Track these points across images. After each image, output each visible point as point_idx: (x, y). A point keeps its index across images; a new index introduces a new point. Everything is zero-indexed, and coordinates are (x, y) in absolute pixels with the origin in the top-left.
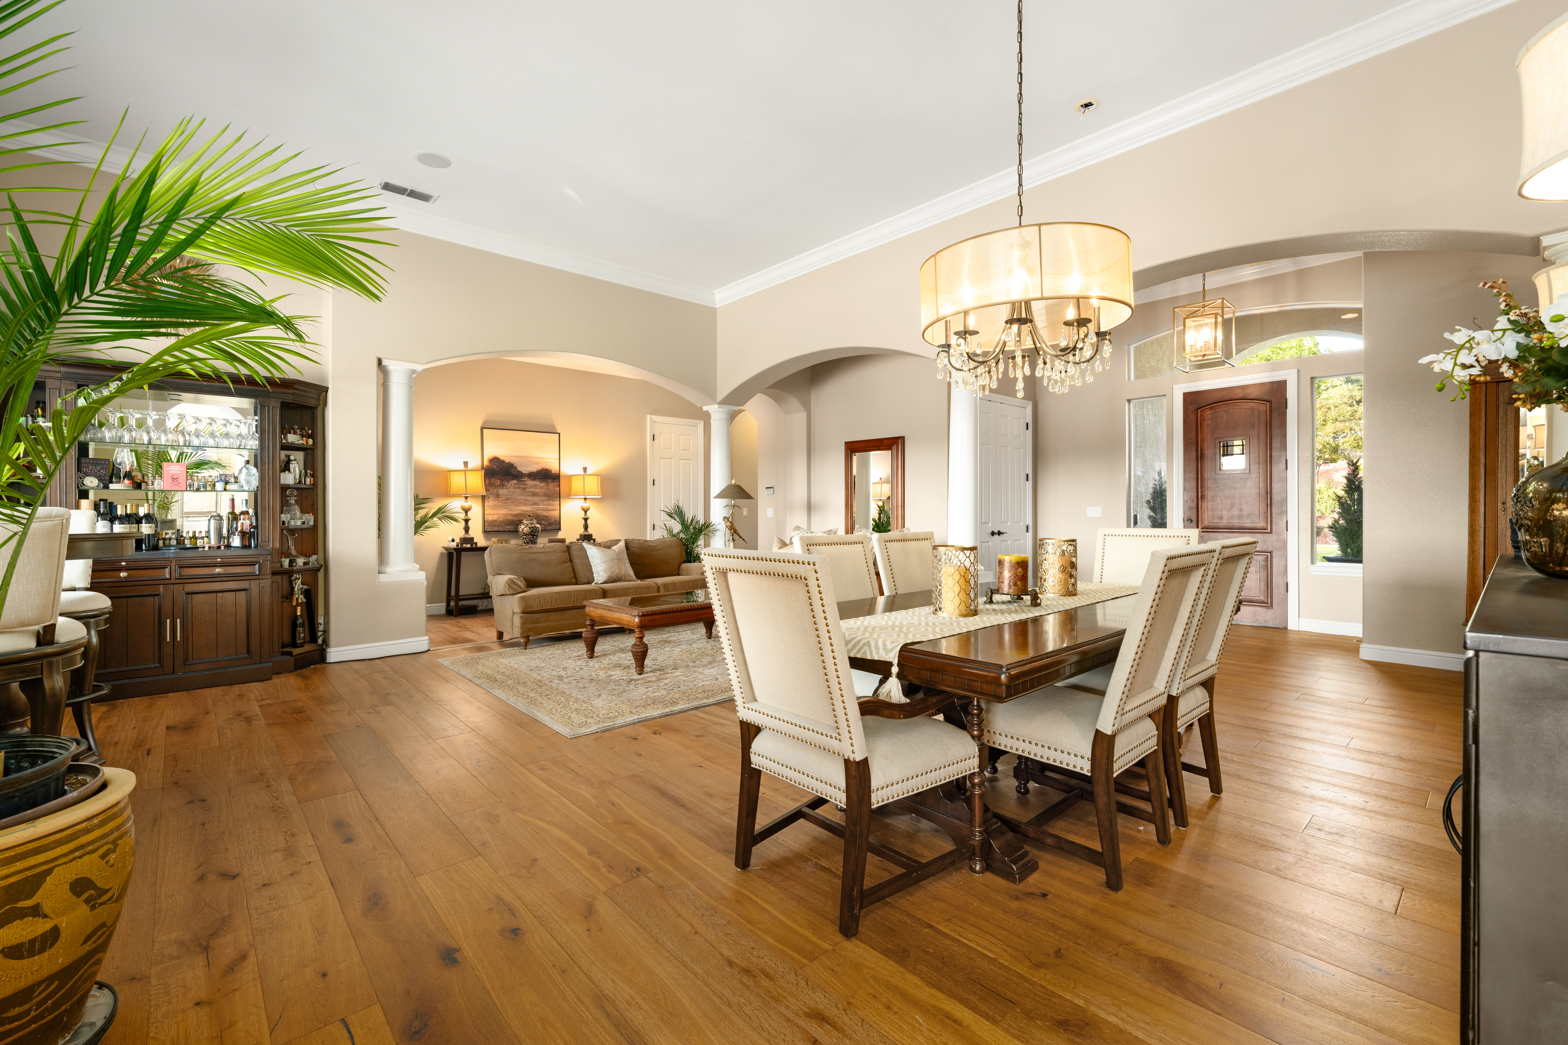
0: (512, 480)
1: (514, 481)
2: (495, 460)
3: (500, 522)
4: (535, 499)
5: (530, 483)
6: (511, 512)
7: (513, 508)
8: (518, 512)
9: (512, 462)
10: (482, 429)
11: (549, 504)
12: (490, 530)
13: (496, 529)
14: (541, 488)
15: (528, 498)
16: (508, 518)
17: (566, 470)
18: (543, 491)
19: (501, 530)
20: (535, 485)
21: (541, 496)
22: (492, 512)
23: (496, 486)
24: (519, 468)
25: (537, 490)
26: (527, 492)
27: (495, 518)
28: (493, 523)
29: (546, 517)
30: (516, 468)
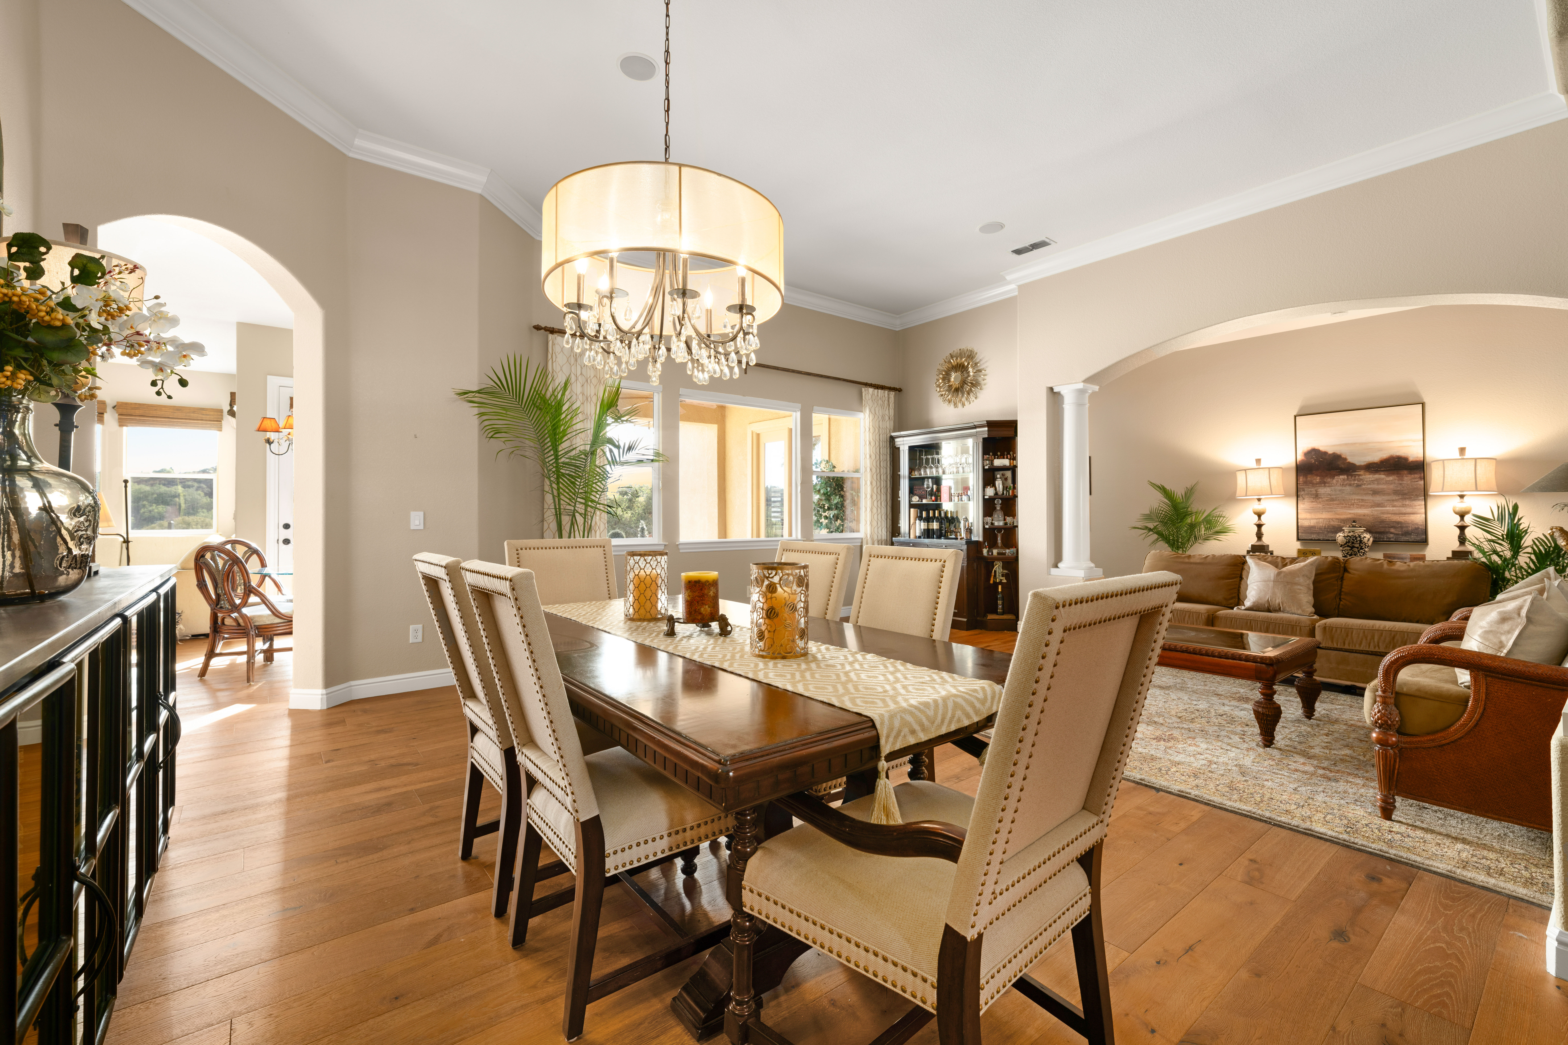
0: (1339, 475)
1: (1342, 477)
2: (1313, 453)
3: (1320, 528)
4: (1378, 499)
5: (1369, 477)
6: (1338, 517)
7: (1340, 510)
8: (1349, 516)
9: (1338, 452)
10: (1295, 417)
11: (1403, 506)
12: (1306, 538)
13: (1314, 537)
14: (1387, 483)
15: (1365, 498)
16: (1332, 523)
17: (1432, 454)
18: (1392, 487)
19: (1321, 538)
20: (1376, 480)
21: (1389, 494)
22: (1308, 516)
23: (1314, 485)
24: (1350, 459)
25: (1381, 486)
26: (1364, 489)
27: (1312, 523)
28: (1310, 529)
29: (1398, 523)
30: (1345, 459)
